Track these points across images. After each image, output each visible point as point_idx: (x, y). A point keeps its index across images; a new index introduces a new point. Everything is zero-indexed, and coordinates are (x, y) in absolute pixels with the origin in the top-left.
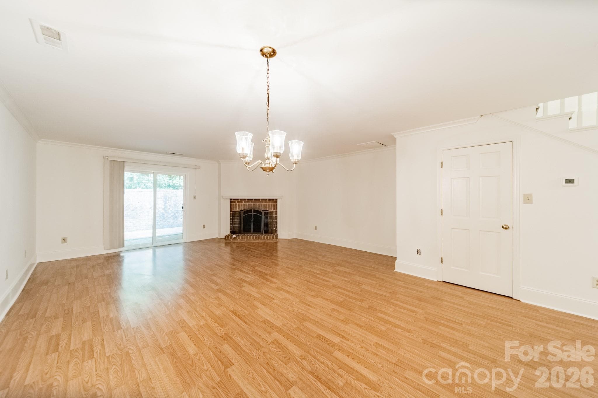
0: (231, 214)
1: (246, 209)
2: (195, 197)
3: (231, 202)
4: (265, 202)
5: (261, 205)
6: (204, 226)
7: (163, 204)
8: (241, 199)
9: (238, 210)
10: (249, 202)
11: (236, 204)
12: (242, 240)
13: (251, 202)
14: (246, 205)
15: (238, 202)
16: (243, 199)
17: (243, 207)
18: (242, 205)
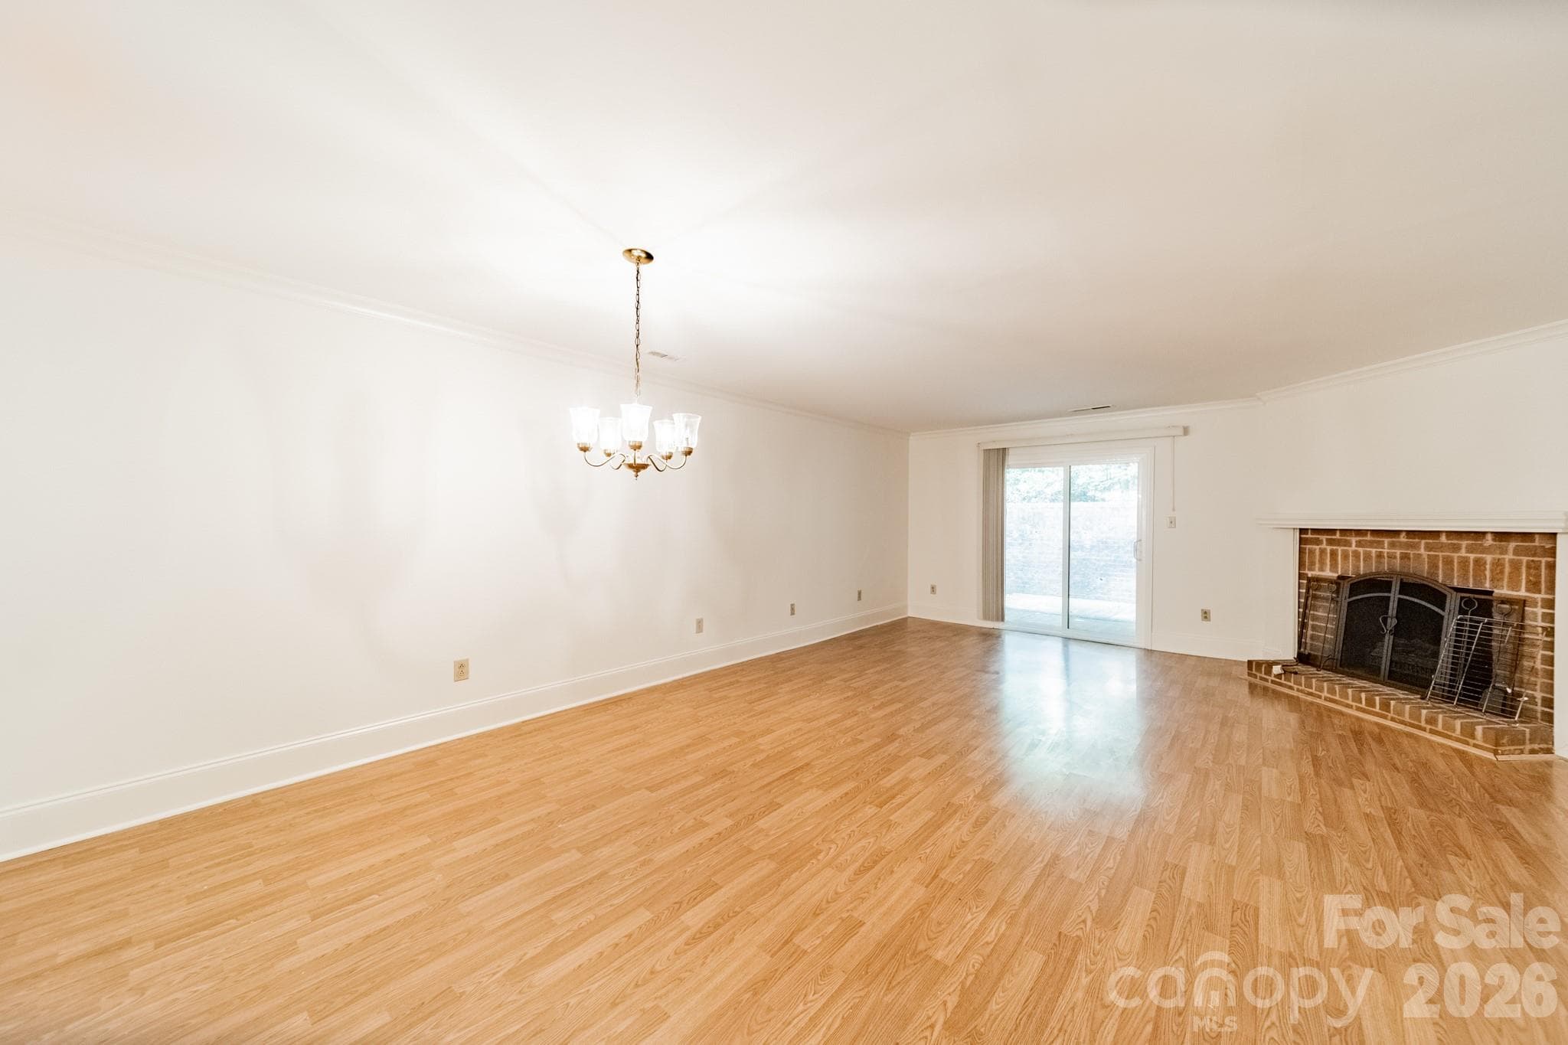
0: (1299, 588)
1: (1365, 575)
3: (1302, 542)
4: (1470, 550)
5: (1448, 562)
6: (1206, 615)
8: (1344, 532)
9: (1328, 573)
10: (1380, 544)
11: (1322, 551)
12: (1311, 694)
13: (1392, 545)
14: (1368, 556)
15: (1330, 542)
16: (1351, 530)
17: (1356, 562)
18: (1345, 556)
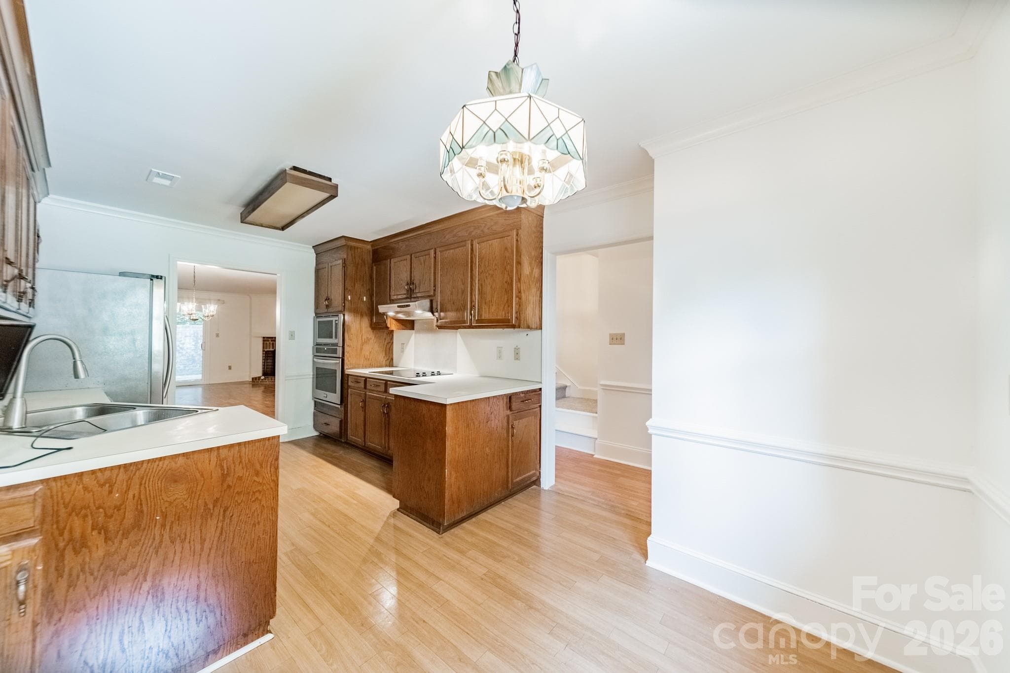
0: (263, 354)
2: (217, 335)
3: (263, 341)
6: (230, 368)
7: (194, 343)
11: (270, 343)
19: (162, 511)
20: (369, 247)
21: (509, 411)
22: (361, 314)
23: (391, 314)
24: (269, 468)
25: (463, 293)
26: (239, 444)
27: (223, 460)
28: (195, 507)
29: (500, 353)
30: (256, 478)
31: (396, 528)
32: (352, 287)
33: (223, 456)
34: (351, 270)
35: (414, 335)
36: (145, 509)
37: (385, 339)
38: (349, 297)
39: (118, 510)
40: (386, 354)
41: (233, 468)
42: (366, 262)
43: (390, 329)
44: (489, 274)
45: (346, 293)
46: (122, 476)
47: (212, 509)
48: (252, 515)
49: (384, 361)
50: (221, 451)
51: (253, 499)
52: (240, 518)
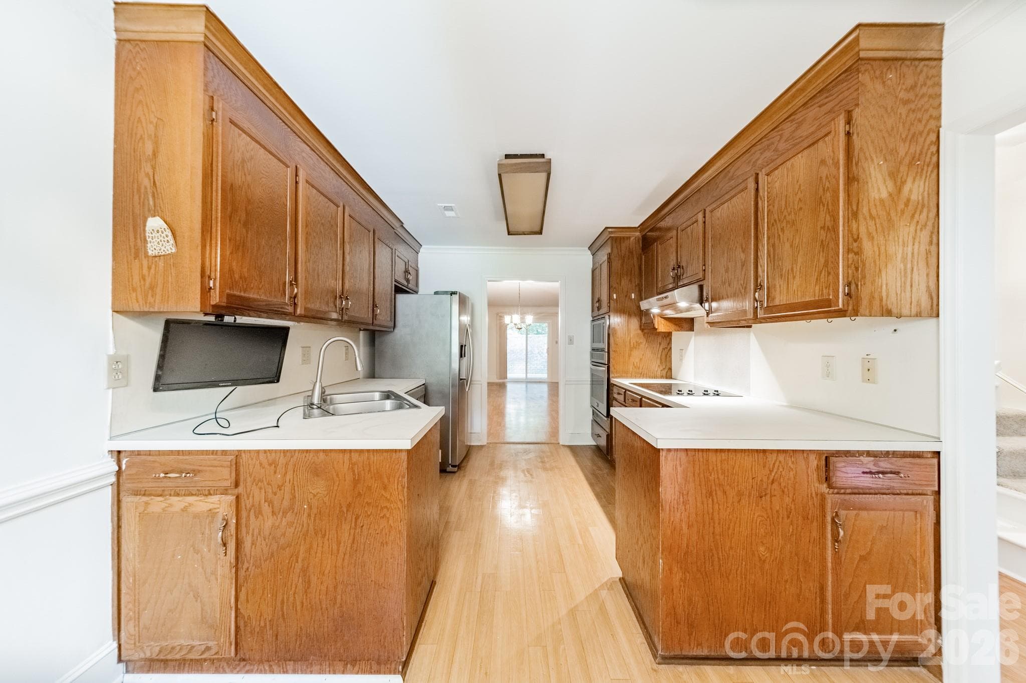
19: (308, 502)
20: (638, 234)
21: (825, 485)
22: (629, 314)
23: (655, 311)
24: (396, 485)
25: (743, 266)
26: (368, 451)
27: (355, 464)
28: (332, 505)
29: (828, 367)
30: (383, 492)
31: (602, 610)
32: (618, 284)
33: (354, 460)
34: (617, 264)
35: (693, 338)
36: (297, 496)
37: (660, 344)
38: (615, 295)
39: (280, 490)
40: (661, 363)
41: (363, 475)
42: (634, 253)
43: (658, 331)
44: (788, 222)
45: (611, 290)
46: (282, 461)
47: (345, 512)
48: (381, 533)
49: (659, 371)
50: (353, 454)
51: (382, 515)
52: (370, 531)
